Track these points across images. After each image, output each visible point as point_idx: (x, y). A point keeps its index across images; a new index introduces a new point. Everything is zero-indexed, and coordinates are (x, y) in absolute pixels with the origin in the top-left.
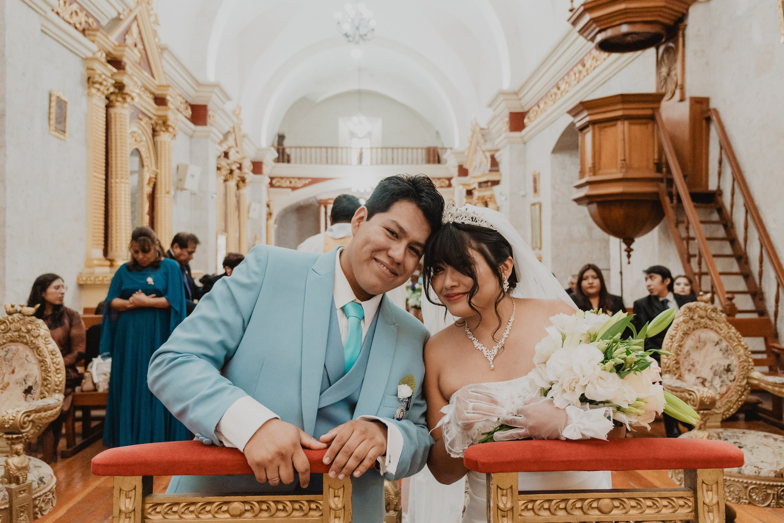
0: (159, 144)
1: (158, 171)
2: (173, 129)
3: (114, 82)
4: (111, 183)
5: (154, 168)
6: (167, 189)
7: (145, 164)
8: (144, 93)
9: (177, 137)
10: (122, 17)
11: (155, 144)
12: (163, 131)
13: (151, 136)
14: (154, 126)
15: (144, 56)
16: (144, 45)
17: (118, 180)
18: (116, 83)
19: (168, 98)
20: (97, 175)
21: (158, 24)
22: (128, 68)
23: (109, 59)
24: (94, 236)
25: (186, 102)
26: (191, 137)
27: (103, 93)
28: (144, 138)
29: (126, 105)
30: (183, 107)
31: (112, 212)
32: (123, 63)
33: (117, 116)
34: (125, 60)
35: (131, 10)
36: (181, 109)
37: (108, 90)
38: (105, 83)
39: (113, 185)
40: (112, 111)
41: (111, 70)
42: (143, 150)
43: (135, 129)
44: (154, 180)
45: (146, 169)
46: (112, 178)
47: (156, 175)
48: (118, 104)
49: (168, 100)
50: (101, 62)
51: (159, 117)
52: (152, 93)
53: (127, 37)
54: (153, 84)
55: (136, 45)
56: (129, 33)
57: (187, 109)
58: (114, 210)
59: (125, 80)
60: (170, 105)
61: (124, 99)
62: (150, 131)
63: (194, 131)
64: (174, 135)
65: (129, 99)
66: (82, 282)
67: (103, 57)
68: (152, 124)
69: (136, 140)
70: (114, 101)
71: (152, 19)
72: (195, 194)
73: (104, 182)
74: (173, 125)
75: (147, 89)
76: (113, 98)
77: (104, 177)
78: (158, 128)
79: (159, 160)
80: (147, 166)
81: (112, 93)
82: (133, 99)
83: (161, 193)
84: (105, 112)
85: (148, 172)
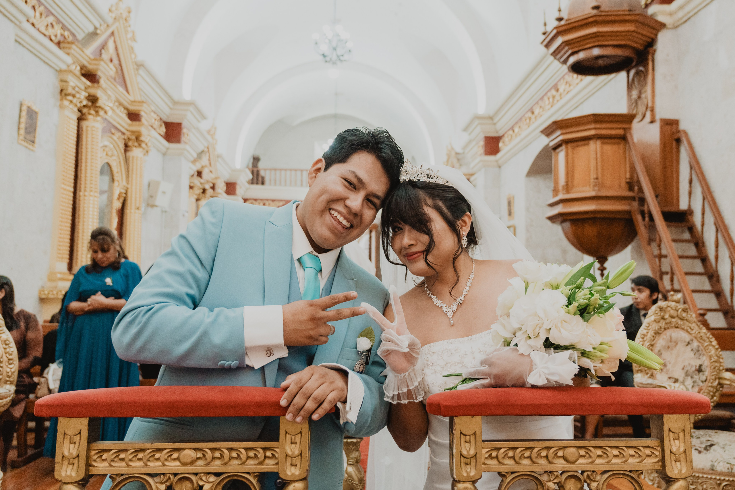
0: (131, 159)
1: (129, 186)
2: (146, 144)
3: (87, 95)
4: (80, 196)
5: (125, 183)
6: (138, 205)
7: (115, 178)
8: (118, 108)
9: (150, 153)
10: (98, 32)
11: (126, 159)
12: (136, 147)
13: (123, 151)
14: (127, 142)
15: (120, 71)
16: (119, 60)
17: (86, 194)
18: (89, 96)
19: (142, 113)
20: (65, 187)
21: (135, 41)
22: (102, 81)
23: (83, 72)
24: (59, 249)
25: (161, 119)
26: (164, 154)
27: (76, 105)
28: (115, 153)
29: (99, 118)
30: (157, 124)
31: (78, 225)
32: (97, 77)
33: (89, 129)
34: (99, 73)
35: (108, 26)
36: (155, 126)
37: (81, 102)
38: (78, 95)
39: (82, 198)
40: (84, 124)
41: (85, 83)
42: (114, 165)
43: (107, 143)
44: (124, 195)
45: (116, 184)
46: (80, 191)
47: (127, 191)
48: (90, 117)
49: (142, 116)
50: (75, 75)
51: (132, 132)
52: (126, 109)
53: (103, 51)
54: (127, 99)
55: (111, 61)
56: (105, 48)
57: (161, 126)
58: (81, 224)
59: (99, 93)
60: (143, 120)
61: (97, 112)
62: (122, 147)
63: (168, 149)
64: (147, 152)
65: (101, 113)
66: (43, 296)
67: (77, 70)
68: (125, 140)
69: (107, 155)
70: (87, 114)
71: (130, 35)
72: (165, 211)
73: (72, 195)
74: (147, 141)
75: (121, 104)
76: (85, 111)
77: (72, 190)
78: (130, 144)
79: (130, 176)
80: (118, 181)
81: (85, 106)
82: (106, 112)
83: (131, 209)
84: (76, 124)
85: (118, 186)
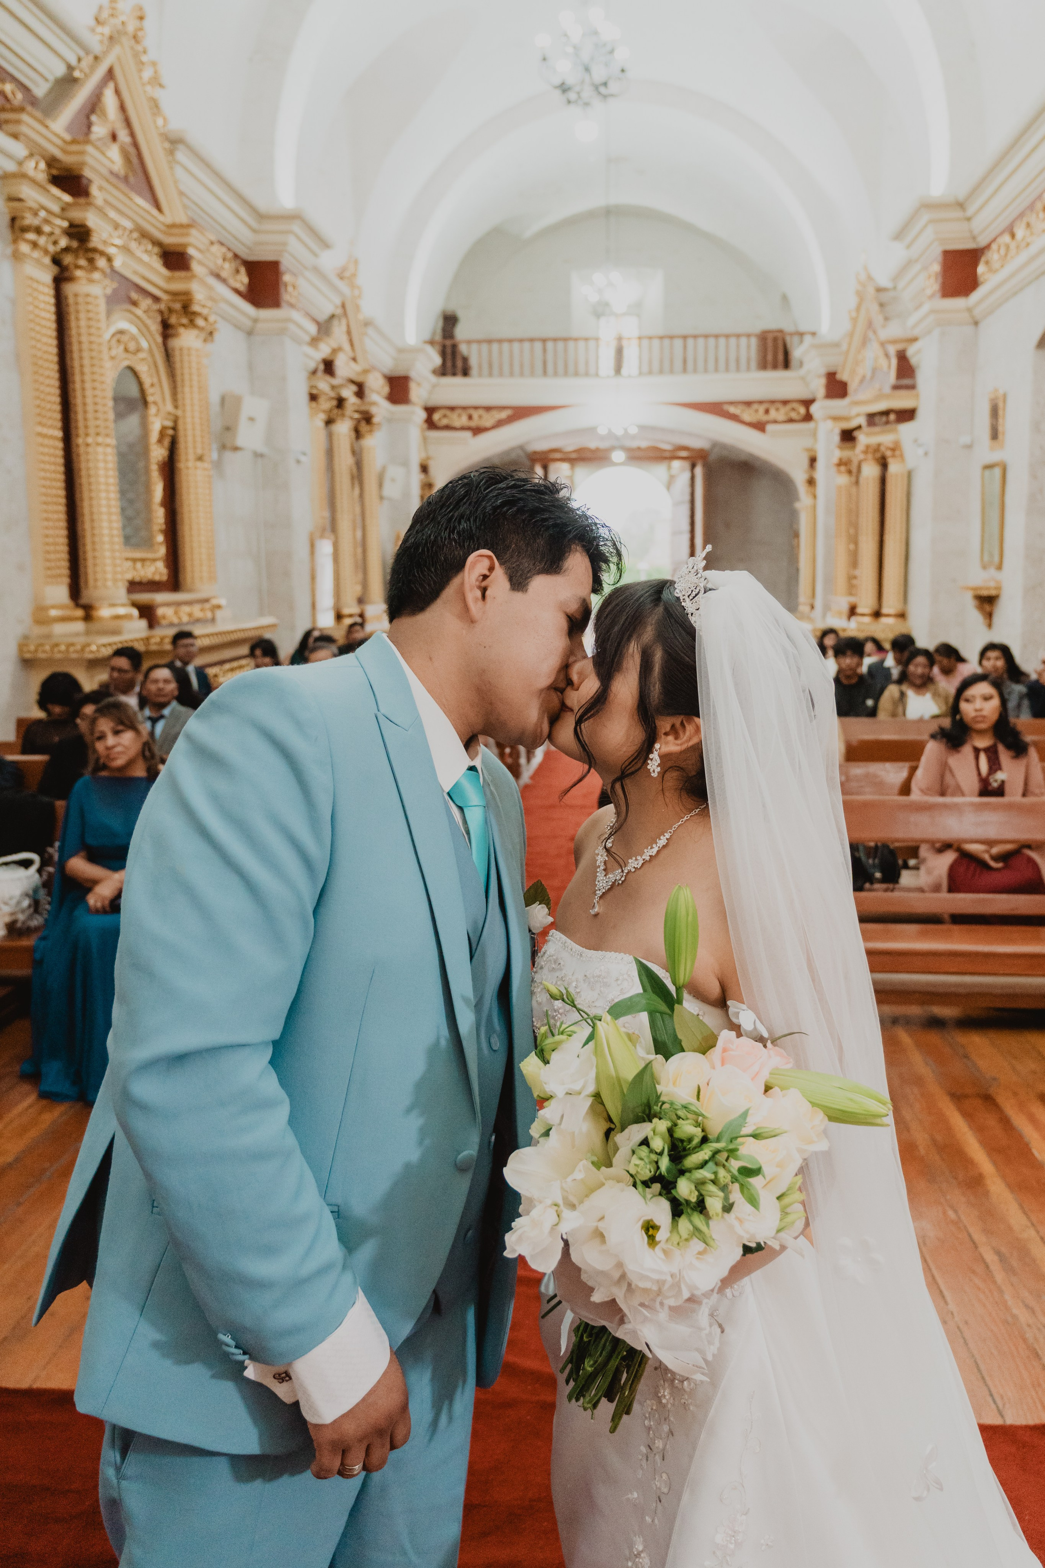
0: (177, 353)
1: (179, 413)
2: (206, 319)
3: (65, 224)
4: (78, 446)
5: (169, 407)
6: (199, 451)
7: (150, 399)
8: (140, 244)
9: (217, 336)
10: (77, 74)
11: (168, 355)
12: (184, 325)
13: (159, 339)
14: (166, 316)
15: (135, 160)
16: (132, 135)
17: (90, 440)
18: (72, 225)
19: (191, 251)
20: (45, 431)
21: (161, 86)
22: (94, 190)
23: (55, 172)
24: (48, 560)
25: (236, 256)
26: (250, 333)
27: (46, 252)
28: (144, 344)
29: (96, 275)
30: (227, 269)
31: (82, 507)
32: (84, 181)
33: (80, 300)
34: (87, 173)
35: (96, 58)
36: (224, 274)
37: (55, 243)
38: (47, 229)
39: (82, 450)
40: (70, 289)
41: (59, 199)
42: (143, 369)
43: (124, 325)
44: (171, 432)
45: (152, 410)
46: (77, 436)
47: (176, 421)
48: (78, 273)
49: (191, 257)
50: (34, 181)
51: (174, 294)
52: (156, 243)
53: (94, 118)
54: (155, 223)
55: (114, 137)
56: (98, 111)
57: (237, 271)
58: (86, 504)
59: (92, 220)
60: (195, 266)
61: (91, 261)
62: (155, 327)
63: (256, 321)
64: (211, 333)
65: (101, 263)
66: (28, 656)
67: (37, 170)
68: (161, 312)
69: (126, 350)
70: (72, 267)
71: (147, 74)
72: (262, 456)
73: (61, 445)
74: (205, 311)
75: (144, 235)
76: (68, 259)
77: (60, 434)
78: (173, 320)
79: (179, 390)
80: (155, 403)
81: (67, 250)
82: (110, 259)
83: (187, 460)
84: (52, 292)
85: (156, 415)
